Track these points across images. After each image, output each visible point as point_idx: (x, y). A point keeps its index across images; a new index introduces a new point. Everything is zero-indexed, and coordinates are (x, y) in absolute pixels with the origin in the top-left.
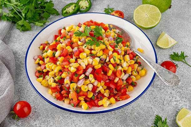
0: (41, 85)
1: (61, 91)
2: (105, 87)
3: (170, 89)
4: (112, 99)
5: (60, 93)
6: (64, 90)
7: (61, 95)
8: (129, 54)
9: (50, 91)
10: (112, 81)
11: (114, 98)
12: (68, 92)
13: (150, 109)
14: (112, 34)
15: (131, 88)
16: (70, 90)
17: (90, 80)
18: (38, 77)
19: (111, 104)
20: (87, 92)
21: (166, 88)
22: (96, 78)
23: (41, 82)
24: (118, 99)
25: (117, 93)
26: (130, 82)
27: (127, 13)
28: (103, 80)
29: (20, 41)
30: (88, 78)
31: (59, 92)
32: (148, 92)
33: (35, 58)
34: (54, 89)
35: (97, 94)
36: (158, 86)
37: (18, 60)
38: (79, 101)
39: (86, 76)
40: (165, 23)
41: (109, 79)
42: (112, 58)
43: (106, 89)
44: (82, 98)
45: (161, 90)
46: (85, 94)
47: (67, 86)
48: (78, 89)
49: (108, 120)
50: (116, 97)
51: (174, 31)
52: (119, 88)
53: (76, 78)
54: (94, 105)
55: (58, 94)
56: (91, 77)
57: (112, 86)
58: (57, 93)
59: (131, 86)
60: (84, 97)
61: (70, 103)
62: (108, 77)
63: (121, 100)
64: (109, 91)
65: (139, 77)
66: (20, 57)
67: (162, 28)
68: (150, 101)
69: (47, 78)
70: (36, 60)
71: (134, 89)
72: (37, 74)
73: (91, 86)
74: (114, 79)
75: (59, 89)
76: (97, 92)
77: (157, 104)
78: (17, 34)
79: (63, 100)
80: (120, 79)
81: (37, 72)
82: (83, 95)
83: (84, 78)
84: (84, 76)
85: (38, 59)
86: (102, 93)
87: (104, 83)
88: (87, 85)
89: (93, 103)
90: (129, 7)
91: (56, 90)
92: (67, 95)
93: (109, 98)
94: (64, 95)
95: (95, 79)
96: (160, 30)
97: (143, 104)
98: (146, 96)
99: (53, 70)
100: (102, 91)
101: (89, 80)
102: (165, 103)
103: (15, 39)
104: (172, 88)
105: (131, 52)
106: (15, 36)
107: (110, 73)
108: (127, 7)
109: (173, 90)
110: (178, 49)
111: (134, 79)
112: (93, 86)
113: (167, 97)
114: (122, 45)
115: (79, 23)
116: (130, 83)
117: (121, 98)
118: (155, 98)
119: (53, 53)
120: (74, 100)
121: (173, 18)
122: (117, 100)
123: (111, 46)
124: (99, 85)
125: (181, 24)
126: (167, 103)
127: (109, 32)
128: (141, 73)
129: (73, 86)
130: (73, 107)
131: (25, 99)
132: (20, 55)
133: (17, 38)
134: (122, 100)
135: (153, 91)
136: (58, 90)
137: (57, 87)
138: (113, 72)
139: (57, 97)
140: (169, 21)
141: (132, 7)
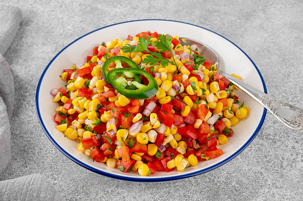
0: (65, 136)
1: (100, 146)
2: (179, 137)
3: (291, 141)
4: (192, 158)
5: (99, 148)
6: (106, 142)
7: (101, 152)
8: (217, 80)
9: (80, 146)
10: (190, 126)
11: (196, 156)
12: (114, 147)
13: (258, 175)
14: (186, 51)
15: (223, 138)
16: (117, 143)
17: (152, 124)
18: (58, 123)
19: (189, 166)
20: (147, 145)
21: (283, 139)
22: (161, 120)
23: (63, 132)
24: (203, 158)
25: (199, 147)
26: (222, 128)
27: (208, 23)
28: (174, 124)
29: (27, 69)
30: (149, 120)
31: (97, 146)
32: (253, 146)
33: (53, 93)
34: (88, 142)
35: (164, 149)
36: (270, 137)
37: (23, 100)
38: (134, 162)
39: (144, 116)
40: (272, 38)
41: (185, 123)
42: (190, 85)
43: (180, 141)
44: (138, 157)
45: (275, 142)
46: (144, 148)
47: (112, 134)
48: (131, 141)
49: (185, 196)
50: (199, 154)
51: (288, 49)
52: (202, 138)
53: (126, 119)
54: (159, 169)
55: (94, 150)
56: (154, 118)
57: (192, 135)
58: (93, 148)
59: (223, 135)
60: (142, 154)
61: (116, 167)
62: (184, 118)
63: (207, 158)
64: (185, 144)
65: (236, 120)
66: (28, 94)
67: (268, 44)
68: (258, 162)
69: (75, 125)
70: (54, 96)
71: (229, 140)
72: (58, 118)
73: (155, 135)
74: (195, 122)
75: (96, 142)
76: (165, 146)
77: (271, 166)
78: (22, 59)
79: (104, 161)
80: (203, 122)
81: (58, 115)
82: (141, 151)
83: (141, 120)
84: (142, 116)
85: (59, 93)
86: (174, 147)
87: (177, 129)
88: (147, 133)
89: (158, 165)
90: (209, 15)
91: (92, 143)
92: (111, 152)
93: (186, 156)
94: (105, 153)
95: (161, 123)
96: (265, 48)
97: (245, 168)
98: (249, 153)
99: (85, 110)
100: (174, 144)
101: (150, 124)
102: (285, 164)
103: (19, 67)
104: (295, 139)
105: (221, 77)
106: (18, 61)
107: (186, 112)
108: (206, 15)
109: (297, 142)
110: (299, 77)
111: (228, 123)
112: (157, 134)
113: (287, 155)
114: (204, 68)
115: (129, 36)
116: (221, 131)
117: (207, 155)
118: (266, 157)
119: (85, 83)
120: (124, 160)
121: (284, 30)
122: (200, 159)
123: (186, 66)
124: (168, 133)
125: (299, 38)
126: (288, 164)
127: (180, 48)
128: (239, 113)
129: (122, 134)
130: (123, 172)
131: (35, 163)
132: (26, 92)
133: (23, 65)
134: (209, 159)
135: (262, 145)
136: (94, 144)
137: (93, 138)
138: (191, 110)
139: (93, 156)
140: (278, 33)
141: (215, 14)
